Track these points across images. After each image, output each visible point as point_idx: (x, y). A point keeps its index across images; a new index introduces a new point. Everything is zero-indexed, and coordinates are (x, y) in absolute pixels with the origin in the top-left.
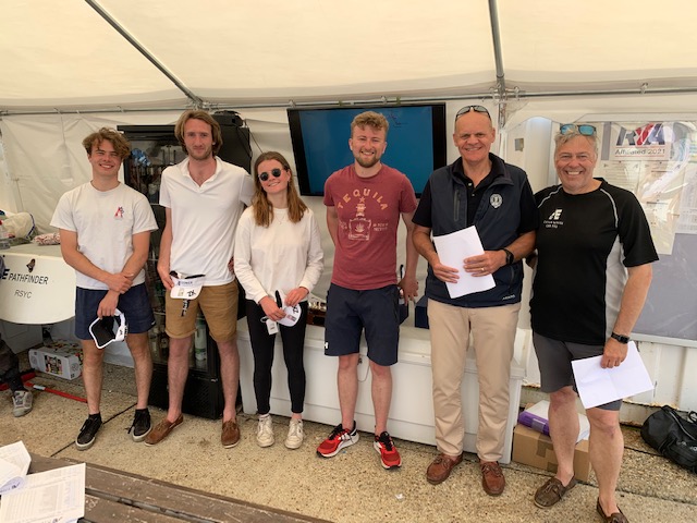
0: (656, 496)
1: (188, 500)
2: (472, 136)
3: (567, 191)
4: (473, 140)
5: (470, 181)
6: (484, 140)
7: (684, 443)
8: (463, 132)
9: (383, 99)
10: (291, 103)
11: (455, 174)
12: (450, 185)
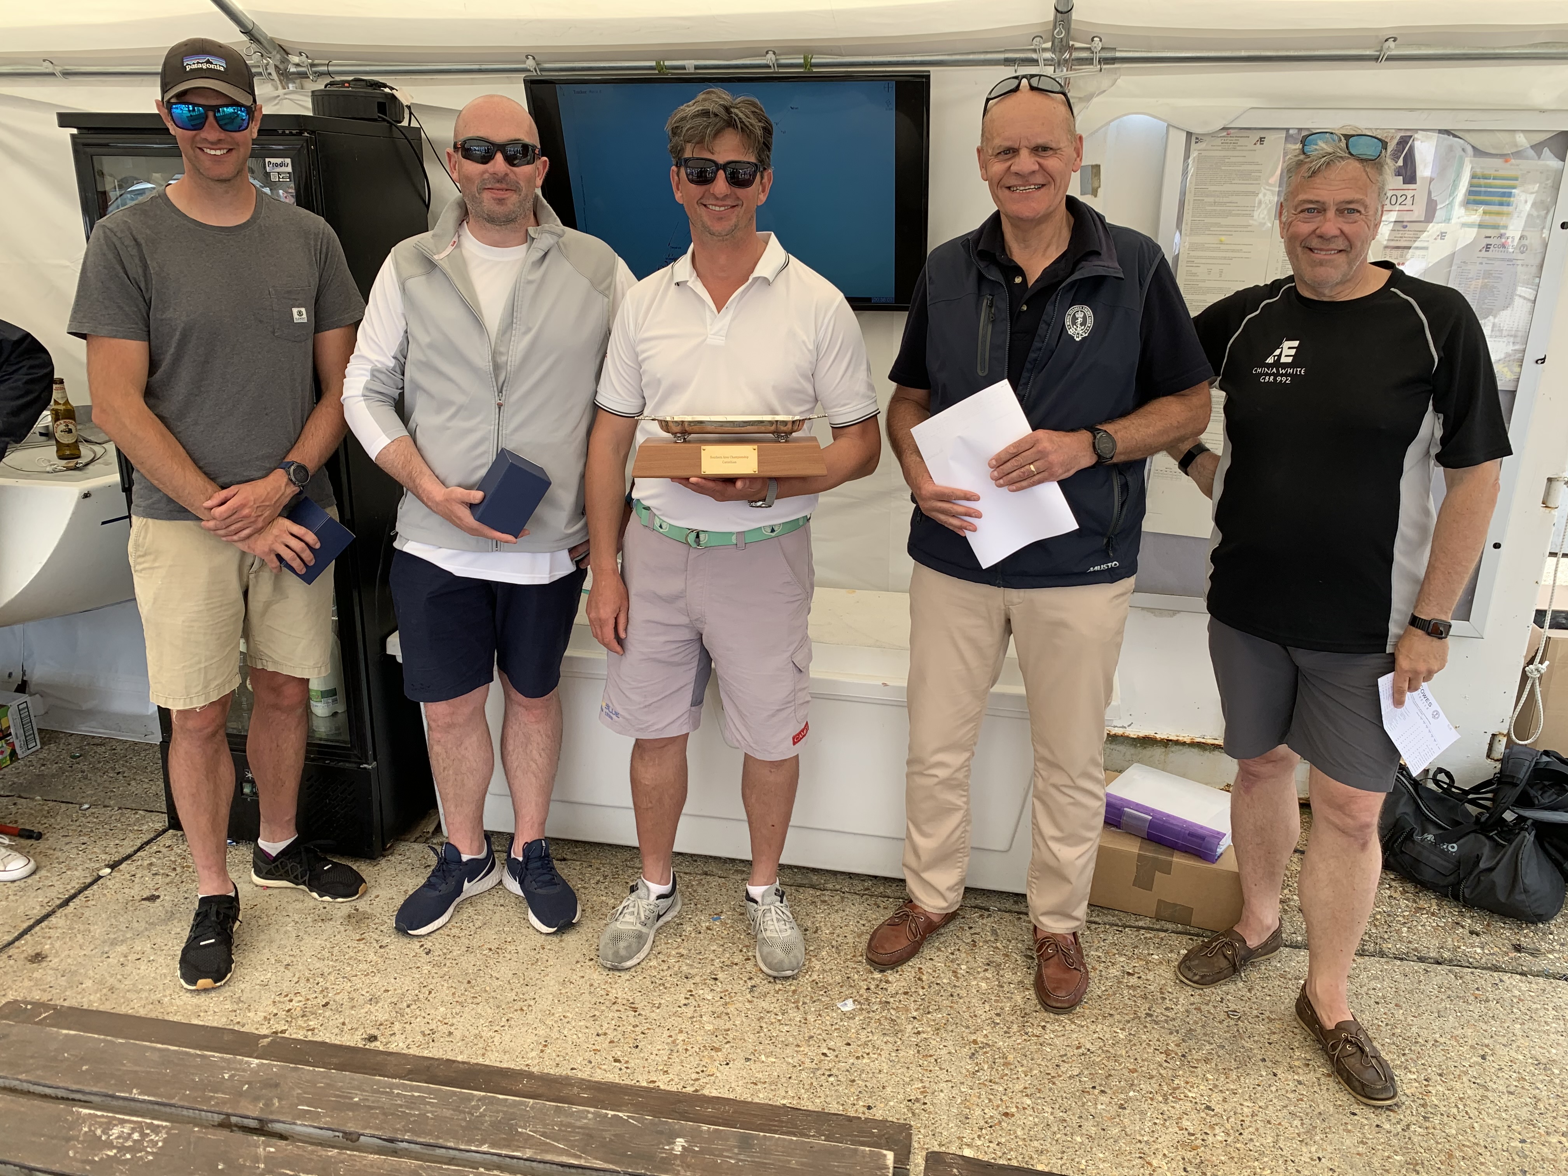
0: (1382, 954)
1: (412, 1103)
2: (1024, 153)
3: (1306, 293)
4: (1025, 162)
5: (1020, 271)
6: (1052, 163)
7: (1430, 837)
8: (999, 142)
9: (770, 59)
10: (530, 64)
11: (983, 255)
12: (971, 283)
